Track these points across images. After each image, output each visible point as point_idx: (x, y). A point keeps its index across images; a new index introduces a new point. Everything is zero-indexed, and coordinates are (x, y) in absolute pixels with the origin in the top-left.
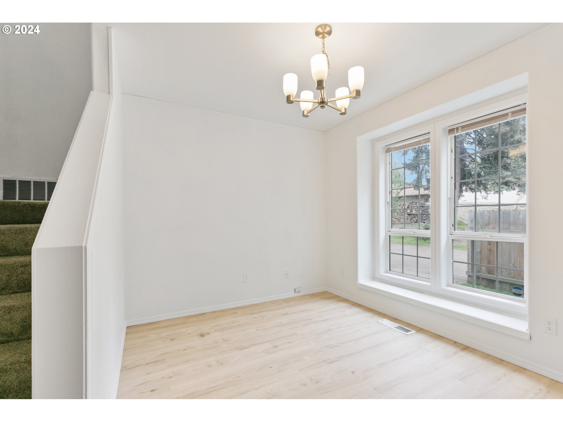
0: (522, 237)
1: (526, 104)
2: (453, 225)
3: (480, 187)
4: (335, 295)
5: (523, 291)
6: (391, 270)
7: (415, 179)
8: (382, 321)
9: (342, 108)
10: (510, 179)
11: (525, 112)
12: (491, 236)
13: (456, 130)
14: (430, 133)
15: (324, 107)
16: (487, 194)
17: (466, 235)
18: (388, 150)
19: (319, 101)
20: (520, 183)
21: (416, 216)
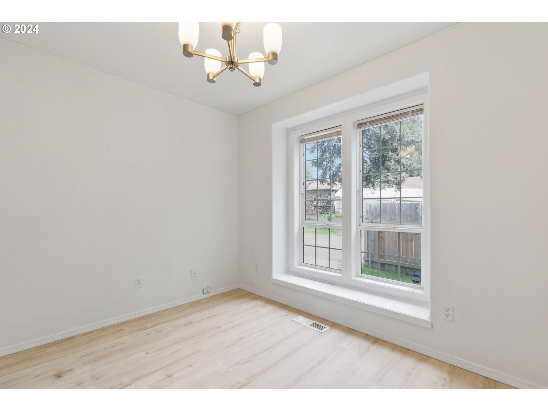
0: (419, 228)
1: (423, 104)
2: (361, 216)
3: (369, 184)
4: (249, 292)
5: (420, 278)
6: (304, 262)
7: (321, 175)
8: (297, 319)
9: (256, 77)
10: (390, 178)
11: (422, 112)
12: (394, 227)
13: (364, 124)
14: (341, 125)
15: (234, 69)
16: (375, 190)
17: (372, 226)
18: (302, 141)
19: (228, 60)
20: (397, 182)
21: (321, 208)
